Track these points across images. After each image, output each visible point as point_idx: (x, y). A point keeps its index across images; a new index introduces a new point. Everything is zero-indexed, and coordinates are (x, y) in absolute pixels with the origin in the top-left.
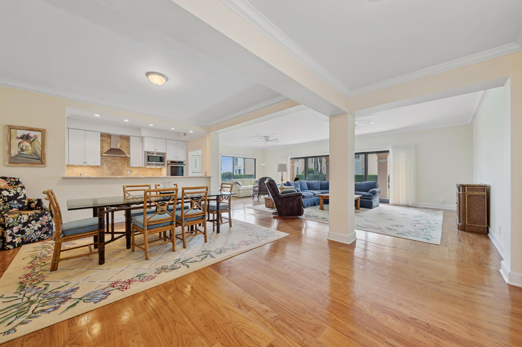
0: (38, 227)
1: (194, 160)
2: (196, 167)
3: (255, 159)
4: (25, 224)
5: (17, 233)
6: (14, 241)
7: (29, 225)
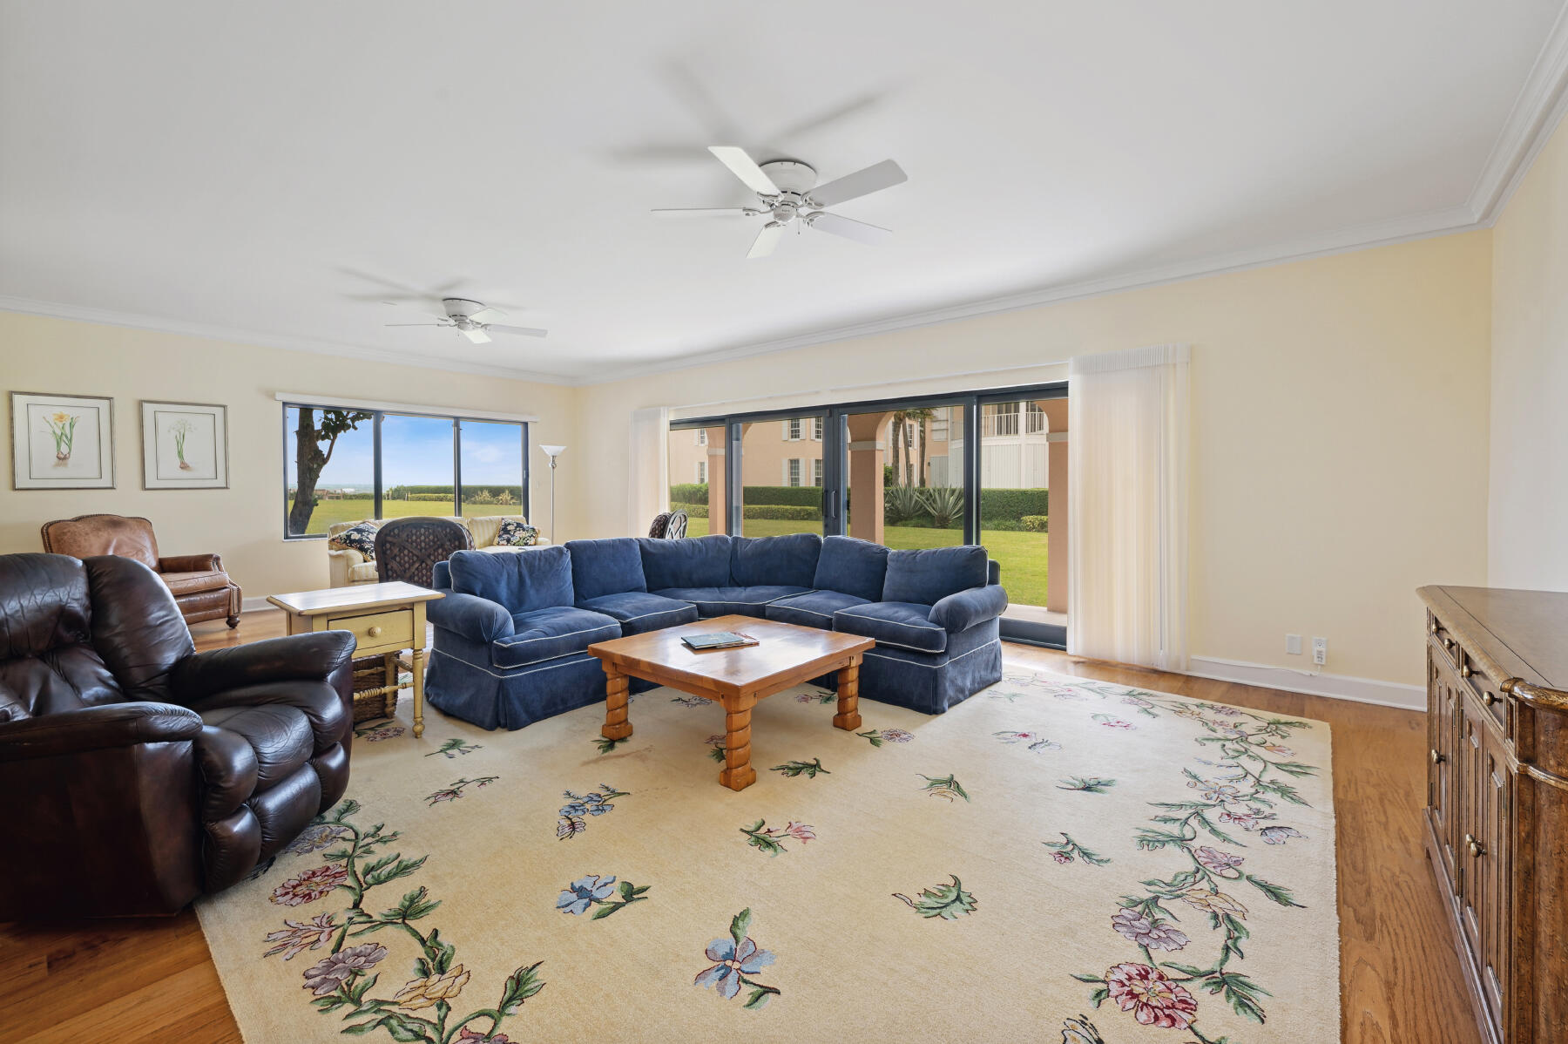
1: (51, 419)
3: (526, 424)
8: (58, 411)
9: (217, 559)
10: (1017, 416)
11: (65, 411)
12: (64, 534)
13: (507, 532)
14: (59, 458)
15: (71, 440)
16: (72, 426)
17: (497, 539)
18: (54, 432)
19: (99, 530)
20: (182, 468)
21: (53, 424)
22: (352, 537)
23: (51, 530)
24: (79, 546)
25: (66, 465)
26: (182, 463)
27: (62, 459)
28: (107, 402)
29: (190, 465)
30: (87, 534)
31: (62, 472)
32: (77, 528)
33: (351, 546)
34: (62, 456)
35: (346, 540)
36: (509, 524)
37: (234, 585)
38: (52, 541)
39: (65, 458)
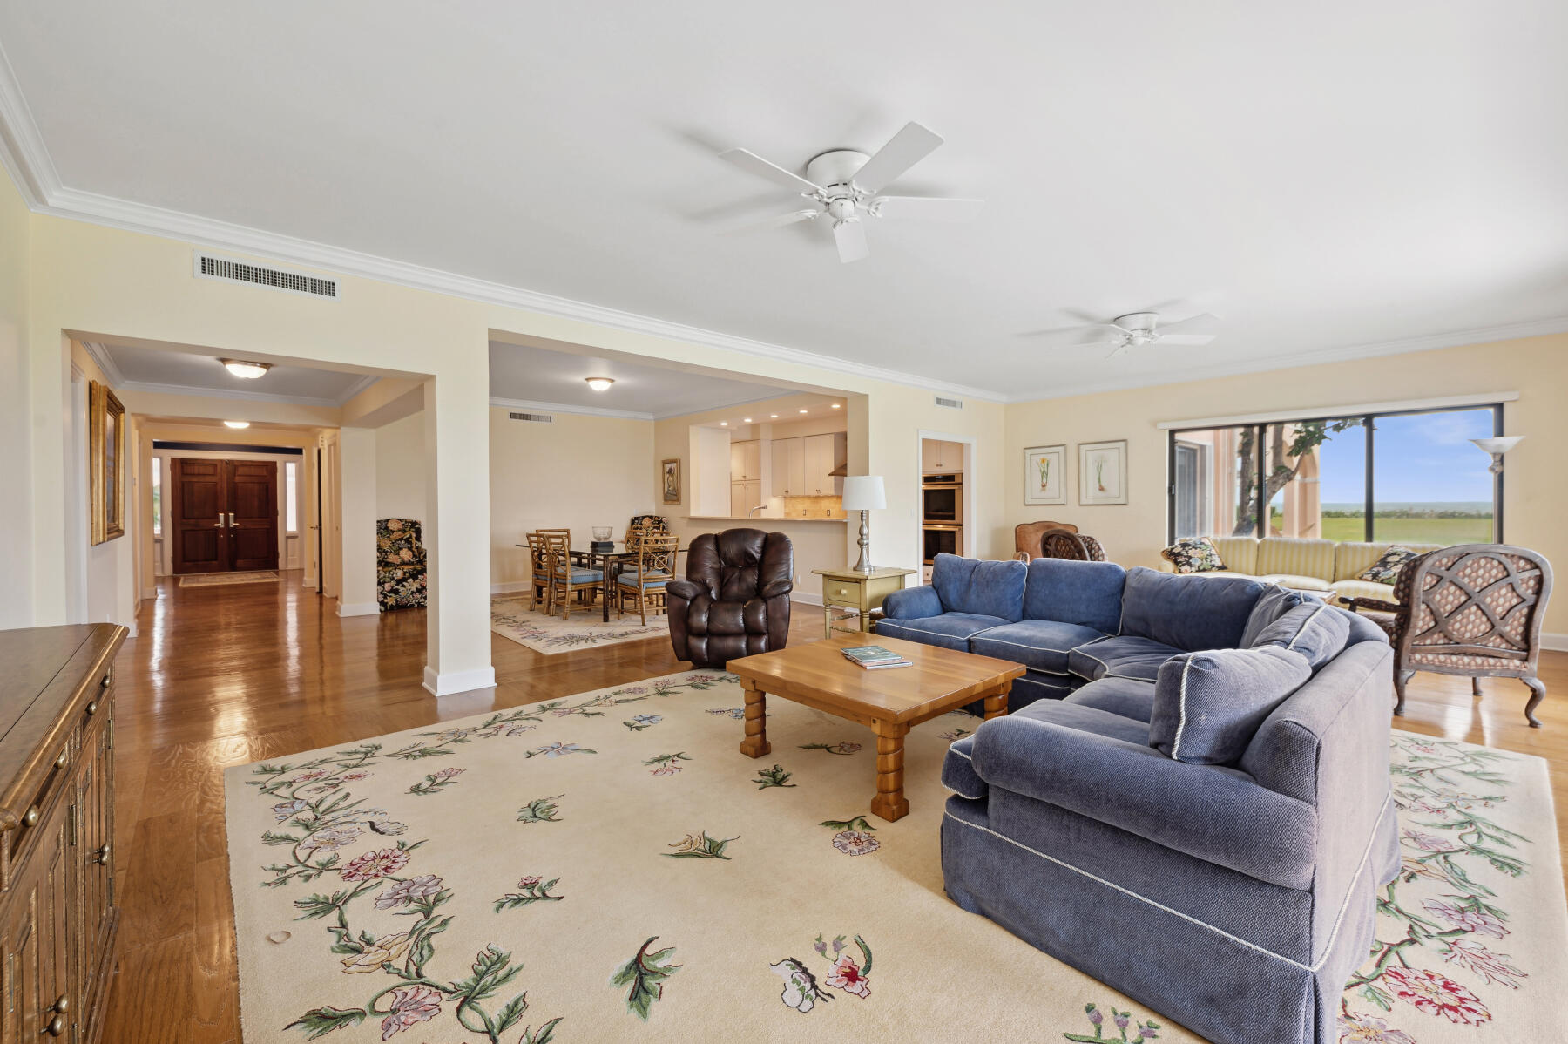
0: (417, 589)
1: (1040, 462)
2: (1044, 486)
3: (1500, 407)
4: (399, 582)
5: (389, 592)
6: (386, 601)
7: (405, 583)
8: (1042, 457)
14: (1042, 486)
18: (1041, 470)
20: (1099, 491)
25: (1045, 490)
26: (1100, 486)
28: (1064, 447)
29: (1105, 487)
31: (1043, 494)
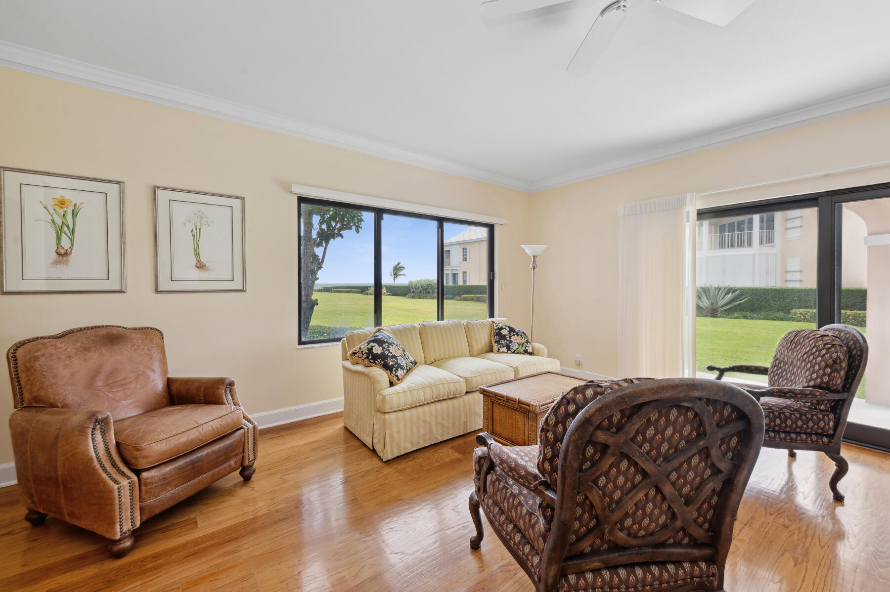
3: (492, 227)
8: (58, 194)
9: (232, 384)
10: (751, 233)
11: (67, 195)
12: (36, 359)
13: (503, 337)
14: (58, 254)
15: (73, 232)
16: (74, 214)
17: (495, 346)
18: (53, 221)
19: (88, 349)
20: (198, 268)
21: (52, 211)
22: (375, 351)
23: (20, 353)
24: (54, 377)
25: (67, 262)
26: (199, 261)
27: (63, 255)
28: (116, 186)
29: (207, 265)
30: (69, 357)
31: (62, 271)
32: (56, 348)
33: (374, 363)
34: (62, 251)
35: (368, 354)
36: (502, 328)
37: (249, 421)
38: (20, 370)
39: (66, 254)
